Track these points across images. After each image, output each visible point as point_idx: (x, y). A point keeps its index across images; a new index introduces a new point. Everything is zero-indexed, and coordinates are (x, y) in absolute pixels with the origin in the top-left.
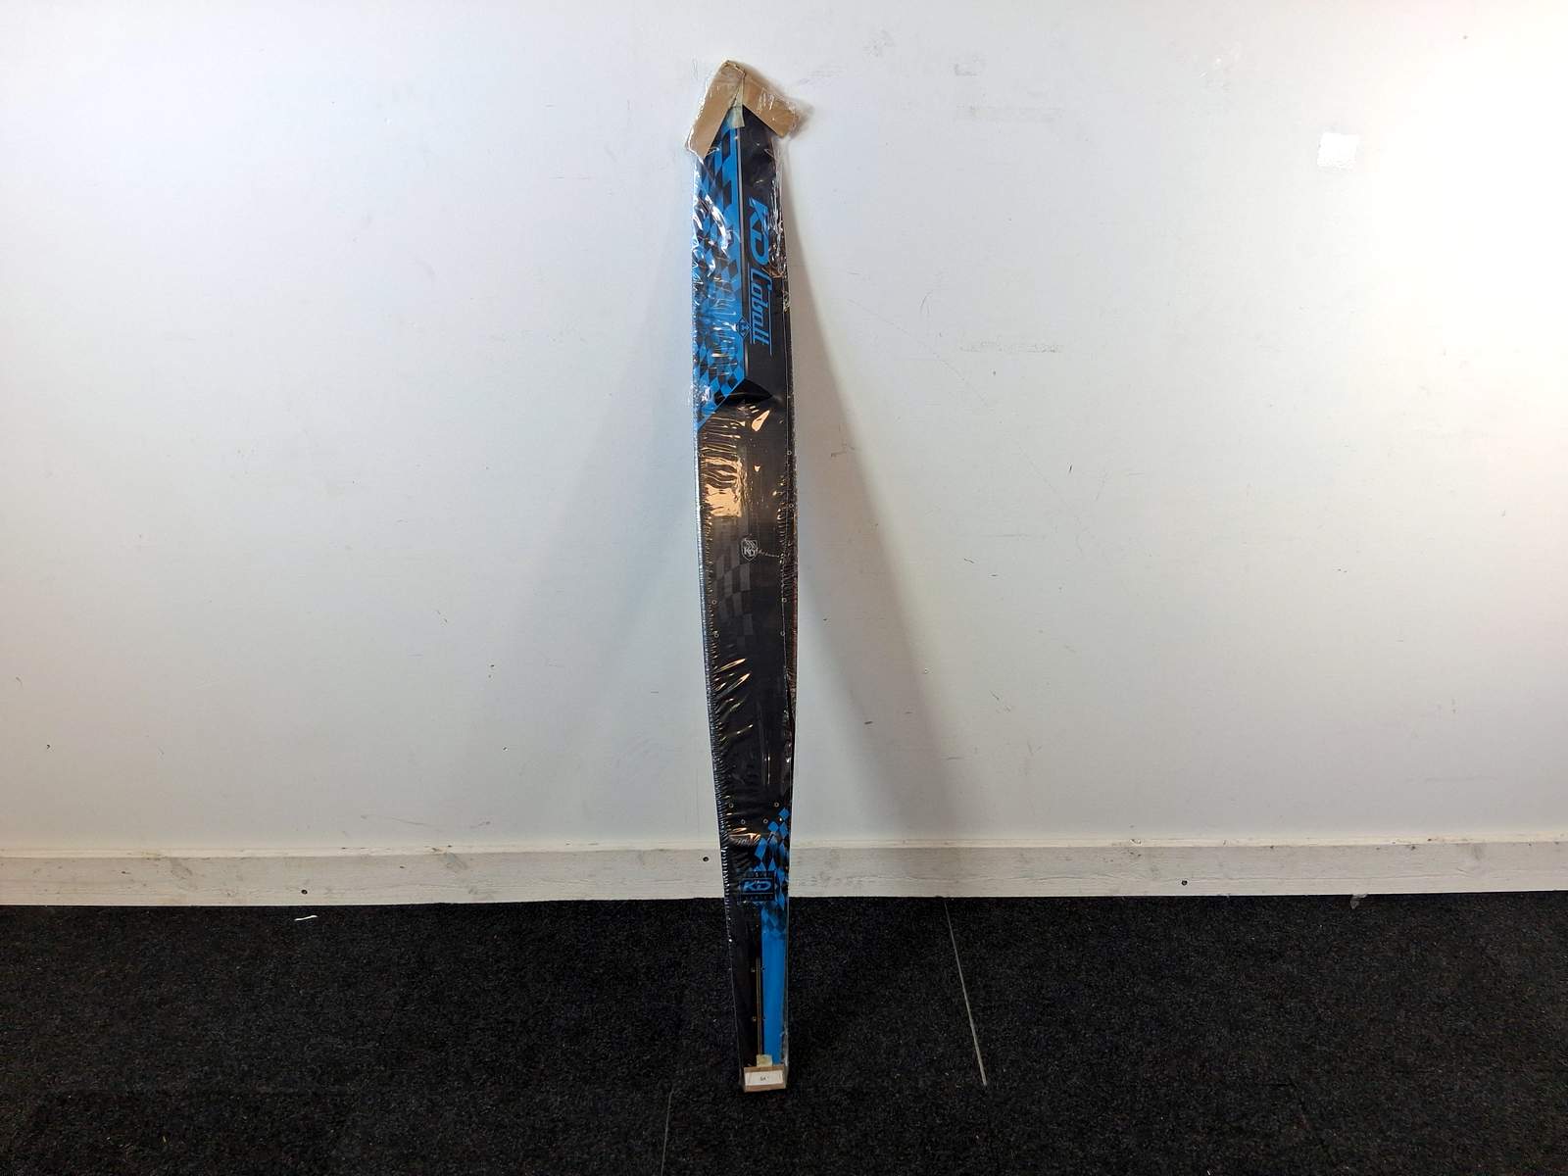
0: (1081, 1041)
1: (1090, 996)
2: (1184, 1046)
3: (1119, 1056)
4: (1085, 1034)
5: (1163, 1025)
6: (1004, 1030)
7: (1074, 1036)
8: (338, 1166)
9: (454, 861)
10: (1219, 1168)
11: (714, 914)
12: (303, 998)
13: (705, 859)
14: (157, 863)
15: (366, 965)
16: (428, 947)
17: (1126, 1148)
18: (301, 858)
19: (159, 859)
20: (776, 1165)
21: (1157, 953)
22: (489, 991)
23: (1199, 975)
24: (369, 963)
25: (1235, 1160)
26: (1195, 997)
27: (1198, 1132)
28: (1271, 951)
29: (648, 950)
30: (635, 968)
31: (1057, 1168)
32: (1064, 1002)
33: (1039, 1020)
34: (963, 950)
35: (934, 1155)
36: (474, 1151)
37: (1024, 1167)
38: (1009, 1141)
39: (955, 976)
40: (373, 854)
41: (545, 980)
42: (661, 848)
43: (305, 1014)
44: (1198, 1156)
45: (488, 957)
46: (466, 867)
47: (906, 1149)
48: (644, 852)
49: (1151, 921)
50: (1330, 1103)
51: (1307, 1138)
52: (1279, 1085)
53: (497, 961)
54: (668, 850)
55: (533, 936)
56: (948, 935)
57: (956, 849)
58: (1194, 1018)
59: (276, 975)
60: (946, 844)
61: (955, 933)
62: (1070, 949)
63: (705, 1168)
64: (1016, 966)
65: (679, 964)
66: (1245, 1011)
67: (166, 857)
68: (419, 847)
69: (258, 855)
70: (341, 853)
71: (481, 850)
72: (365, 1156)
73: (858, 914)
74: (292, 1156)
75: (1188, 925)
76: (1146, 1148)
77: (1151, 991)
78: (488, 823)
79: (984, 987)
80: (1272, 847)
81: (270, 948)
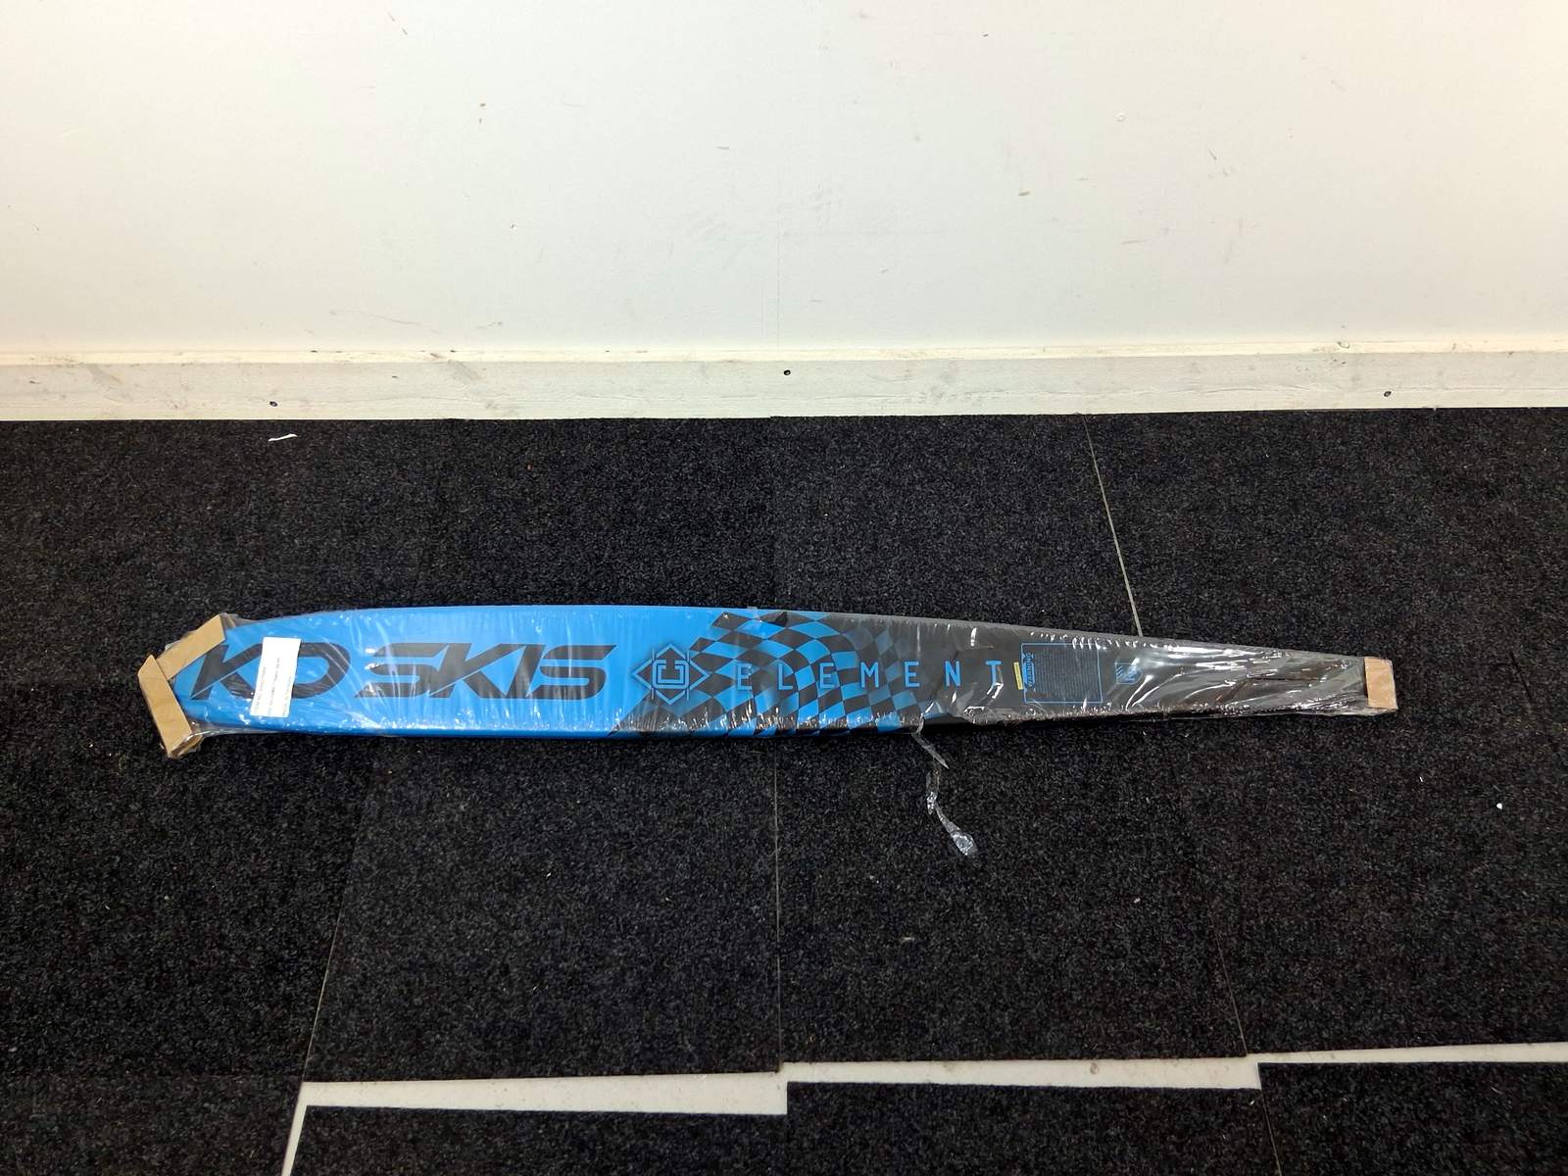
0: (1262, 608)
1: (1270, 549)
2: (1387, 613)
3: (1308, 627)
4: (1267, 598)
5: (1360, 585)
6: (1168, 595)
7: (1254, 602)
8: (385, 783)
9: (462, 370)
10: (1433, 772)
11: (798, 439)
12: (301, 550)
13: (787, 372)
14: (70, 370)
15: (372, 504)
16: (447, 481)
17: (1322, 747)
18: (260, 365)
19: (73, 366)
20: (908, 769)
21: (1350, 488)
22: (534, 542)
23: (1402, 517)
24: (376, 502)
25: (1450, 762)
26: (1398, 547)
27: (1407, 727)
28: (1486, 484)
29: (722, 487)
30: (709, 513)
31: (1239, 773)
32: (1240, 556)
33: (1210, 580)
34: (1112, 486)
35: (1095, 756)
36: (548, 759)
37: (1202, 771)
38: (1183, 738)
39: (1104, 522)
40: (355, 361)
41: (601, 529)
42: (730, 358)
43: (307, 572)
44: (1408, 758)
45: (524, 494)
46: (479, 378)
47: (1060, 749)
48: (709, 363)
49: (1343, 443)
50: (1558, 687)
51: (1533, 734)
52: (1500, 665)
53: (537, 502)
54: (740, 362)
55: (576, 467)
56: (1091, 466)
57: (1111, 358)
58: (1398, 576)
59: (259, 518)
60: (1099, 352)
61: (1100, 465)
62: (1243, 484)
63: (826, 772)
64: (1178, 508)
65: (763, 507)
66: (1457, 565)
67: (81, 364)
68: (411, 351)
69: (203, 361)
70: (311, 358)
71: (496, 358)
72: (416, 767)
73: (978, 439)
74: (326, 765)
75: (1386, 448)
76: (1346, 747)
77: (1345, 539)
78: (500, 323)
79: (1142, 536)
80: (1511, 353)
81: (244, 480)
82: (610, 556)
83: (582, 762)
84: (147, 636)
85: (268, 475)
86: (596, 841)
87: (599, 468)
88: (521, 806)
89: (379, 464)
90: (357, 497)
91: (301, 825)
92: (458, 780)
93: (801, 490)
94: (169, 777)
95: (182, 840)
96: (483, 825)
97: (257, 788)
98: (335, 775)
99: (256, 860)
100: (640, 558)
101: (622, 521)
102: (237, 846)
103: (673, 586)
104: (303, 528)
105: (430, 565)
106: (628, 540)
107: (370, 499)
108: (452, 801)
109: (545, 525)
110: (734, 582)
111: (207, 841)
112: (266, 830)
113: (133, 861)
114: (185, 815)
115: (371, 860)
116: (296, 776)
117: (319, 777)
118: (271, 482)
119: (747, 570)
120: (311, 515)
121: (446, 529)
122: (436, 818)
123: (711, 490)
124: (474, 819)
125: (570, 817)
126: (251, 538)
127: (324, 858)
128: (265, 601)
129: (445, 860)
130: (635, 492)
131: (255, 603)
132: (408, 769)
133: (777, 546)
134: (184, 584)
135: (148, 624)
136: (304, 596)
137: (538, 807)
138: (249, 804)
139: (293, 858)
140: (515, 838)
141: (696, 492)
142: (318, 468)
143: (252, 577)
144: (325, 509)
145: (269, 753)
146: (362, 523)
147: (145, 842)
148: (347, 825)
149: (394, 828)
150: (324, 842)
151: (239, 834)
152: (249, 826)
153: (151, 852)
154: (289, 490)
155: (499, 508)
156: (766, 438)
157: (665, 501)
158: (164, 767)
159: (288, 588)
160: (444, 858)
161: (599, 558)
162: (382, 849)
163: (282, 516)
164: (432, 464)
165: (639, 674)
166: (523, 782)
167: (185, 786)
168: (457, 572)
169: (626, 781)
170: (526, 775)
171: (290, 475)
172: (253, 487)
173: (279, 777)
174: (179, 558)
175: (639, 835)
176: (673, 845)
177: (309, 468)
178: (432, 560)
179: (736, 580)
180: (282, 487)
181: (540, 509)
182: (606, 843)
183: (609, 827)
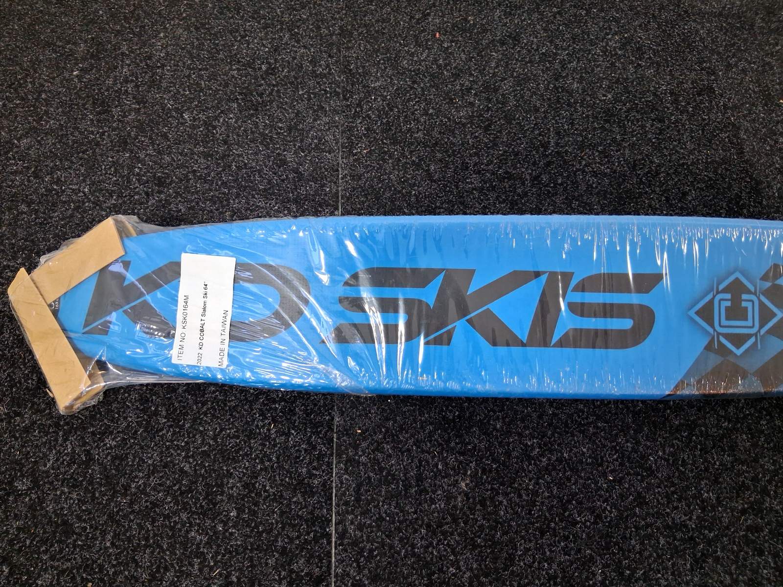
82: (557, 144)
83: (599, 418)
84: (15, 236)
85: (139, 35)
86: (649, 537)
87: (516, 39)
88: (537, 483)
89: (266, 26)
90: (249, 65)
91: (254, 513)
92: (448, 441)
93: (744, 71)
94: (65, 440)
95: (94, 538)
96: (496, 513)
97: (187, 457)
98: (288, 435)
99: (200, 570)
100: (593, 147)
101: (558, 102)
102: (172, 547)
103: (641, 182)
104: (191, 100)
105: (350, 152)
106: (572, 124)
107: (264, 67)
108: (447, 476)
109: (472, 104)
110: (710, 179)
111: (129, 540)
112: (208, 522)
113: (28, 573)
114: (93, 498)
115: (360, 569)
116: (238, 437)
117: (267, 437)
118: (144, 44)
119: (720, 164)
120: (198, 84)
121: (359, 105)
122: (433, 501)
123: (649, 68)
124: (483, 503)
125: (606, 500)
126: (130, 110)
127: (295, 567)
128: (160, 192)
129: (458, 568)
130: (563, 67)
131: (147, 194)
132: (379, 426)
133: (742, 135)
134: (56, 168)
135: (16, 219)
136: (207, 186)
137: (560, 485)
138: (179, 481)
139: (253, 566)
140: (543, 534)
141: (632, 70)
142: (197, 29)
143: (139, 160)
144: (213, 77)
145: (196, 403)
146: (261, 95)
147: (44, 542)
148: (317, 512)
149: (381, 519)
150: (291, 540)
151: (172, 528)
152: (184, 516)
153: (52, 558)
154: (167, 54)
155: (414, 82)
156: (686, 12)
157: (600, 80)
158: (57, 425)
159: (186, 176)
160: (455, 564)
161: (545, 146)
162: (371, 551)
163: (164, 85)
164: (328, 28)
165: (697, 313)
166: (533, 448)
167: (88, 453)
168: (384, 160)
169: (663, 447)
170: (532, 437)
171: (166, 37)
172: (124, 49)
173: (215, 438)
174: (46, 134)
175: (700, 528)
176: (748, 542)
177: (187, 29)
178: (352, 146)
179: (711, 175)
180: (159, 47)
181: (461, 85)
182: (662, 541)
183: (658, 515)
